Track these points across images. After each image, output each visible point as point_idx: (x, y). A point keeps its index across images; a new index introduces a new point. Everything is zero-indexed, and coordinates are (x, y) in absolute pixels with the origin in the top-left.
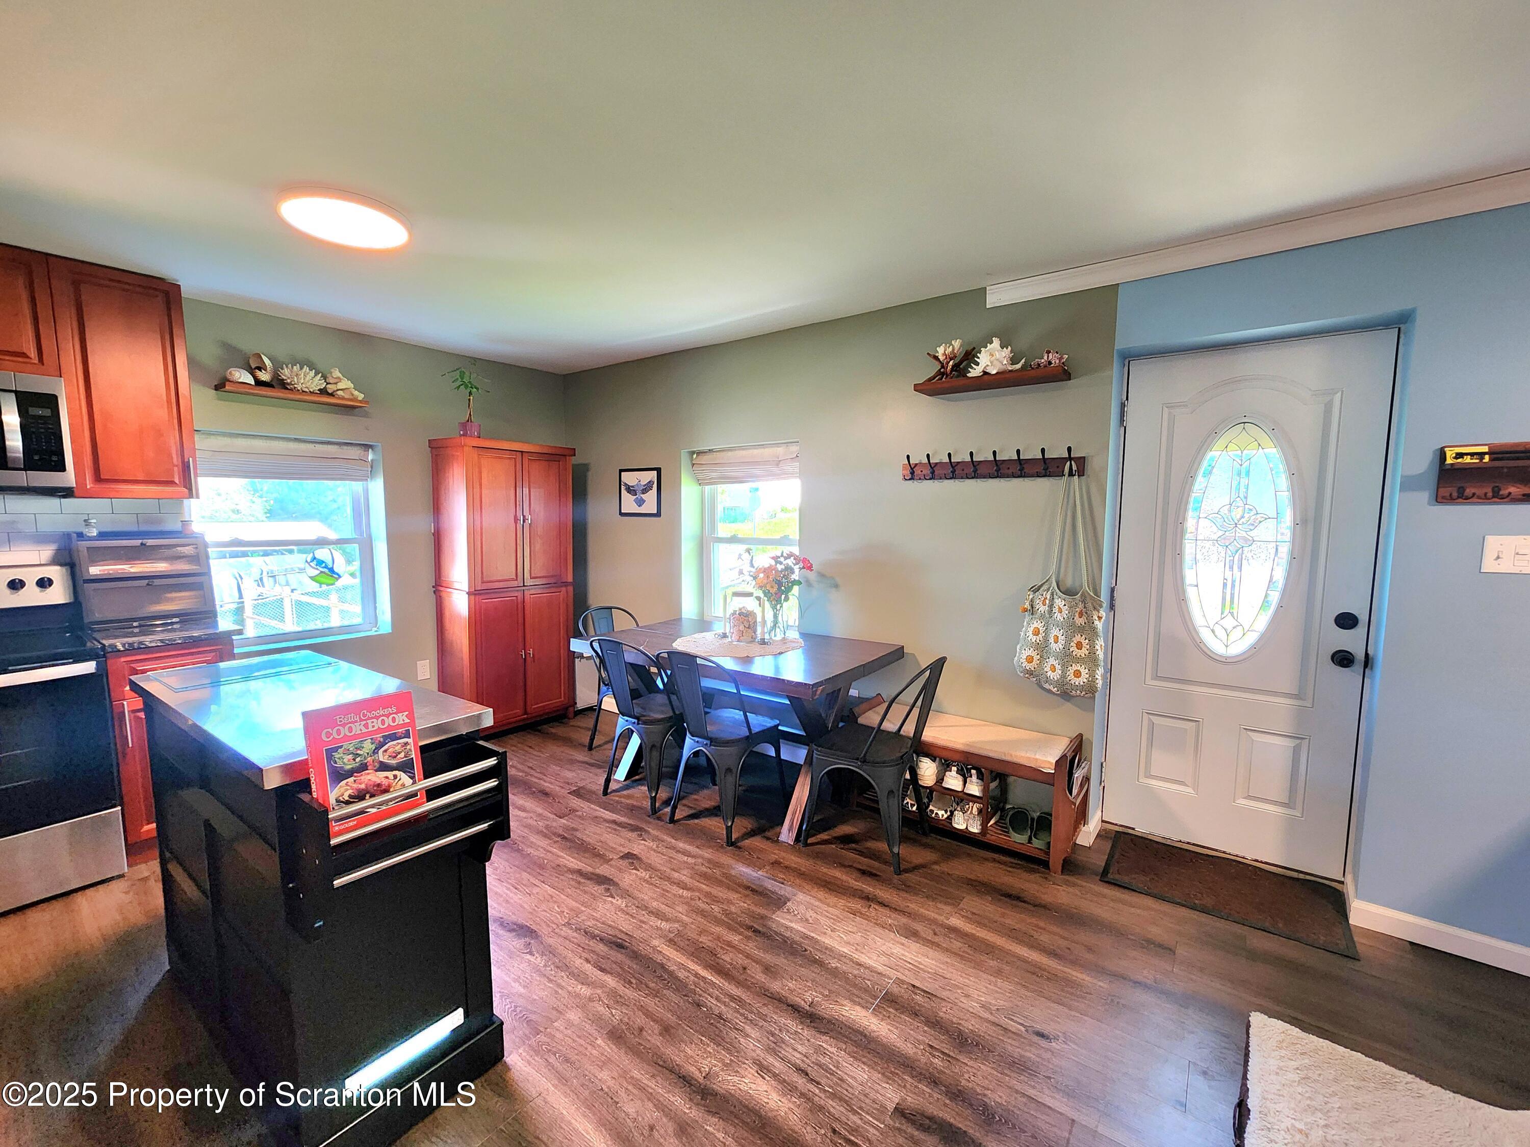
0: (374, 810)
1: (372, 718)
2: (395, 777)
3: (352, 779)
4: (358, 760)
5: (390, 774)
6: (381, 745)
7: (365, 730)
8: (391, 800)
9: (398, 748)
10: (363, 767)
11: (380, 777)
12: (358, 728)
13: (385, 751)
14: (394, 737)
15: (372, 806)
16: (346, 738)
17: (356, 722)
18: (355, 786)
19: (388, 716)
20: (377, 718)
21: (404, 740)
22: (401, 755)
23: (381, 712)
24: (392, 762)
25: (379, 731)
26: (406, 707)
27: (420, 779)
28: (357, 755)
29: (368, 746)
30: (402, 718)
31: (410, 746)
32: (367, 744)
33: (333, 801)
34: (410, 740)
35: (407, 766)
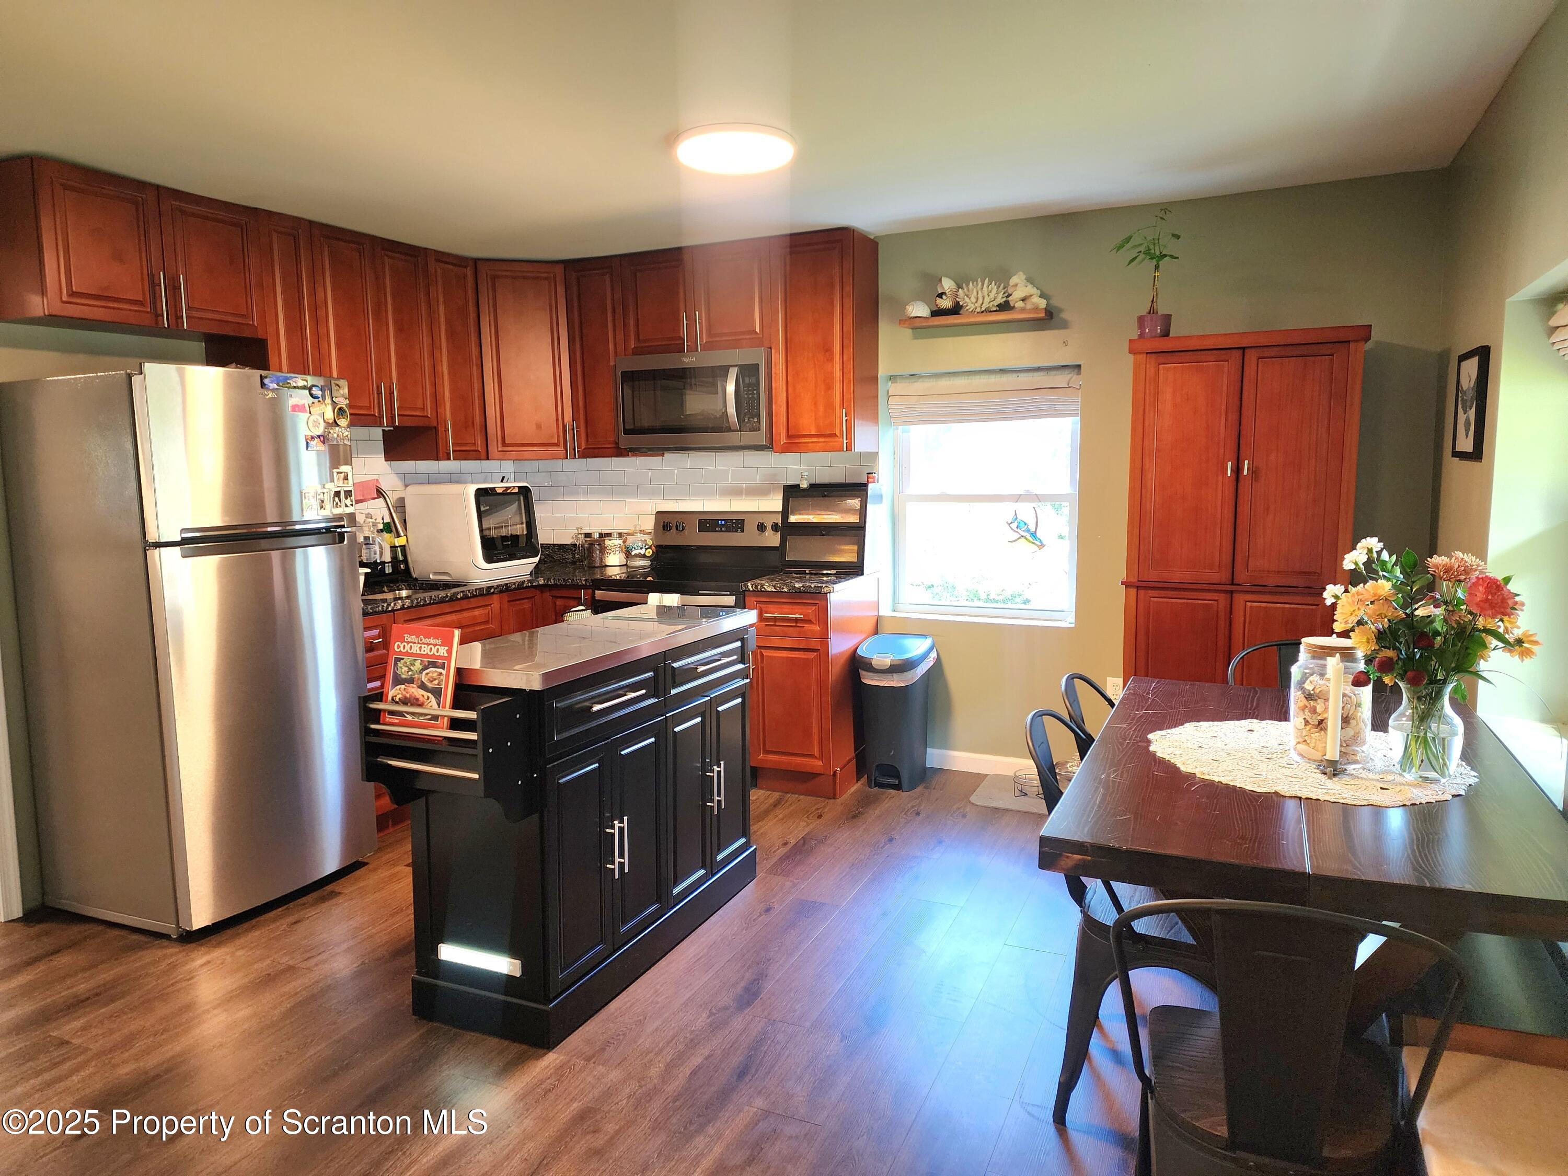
0: (409, 718)
1: (425, 644)
2: (428, 698)
3: (403, 687)
4: (410, 673)
5: (426, 694)
6: (425, 668)
7: (419, 652)
8: (421, 715)
9: (435, 675)
10: (411, 681)
11: (419, 693)
12: (415, 649)
13: (427, 674)
14: (434, 665)
15: (413, 714)
16: (407, 654)
17: (415, 643)
18: (404, 693)
19: (435, 645)
20: (428, 644)
21: (440, 670)
22: (436, 682)
23: (432, 641)
24: (429, 685)
25: (427, 656)
26: (448, 643)
27: (444, 707)
28: (410, 670)
29: (418, 666)
30: (443, 651)
31: (443, 678)
32: (418, 663)
33: (390, 698)
34: (444, 672)
35: (437, 693)
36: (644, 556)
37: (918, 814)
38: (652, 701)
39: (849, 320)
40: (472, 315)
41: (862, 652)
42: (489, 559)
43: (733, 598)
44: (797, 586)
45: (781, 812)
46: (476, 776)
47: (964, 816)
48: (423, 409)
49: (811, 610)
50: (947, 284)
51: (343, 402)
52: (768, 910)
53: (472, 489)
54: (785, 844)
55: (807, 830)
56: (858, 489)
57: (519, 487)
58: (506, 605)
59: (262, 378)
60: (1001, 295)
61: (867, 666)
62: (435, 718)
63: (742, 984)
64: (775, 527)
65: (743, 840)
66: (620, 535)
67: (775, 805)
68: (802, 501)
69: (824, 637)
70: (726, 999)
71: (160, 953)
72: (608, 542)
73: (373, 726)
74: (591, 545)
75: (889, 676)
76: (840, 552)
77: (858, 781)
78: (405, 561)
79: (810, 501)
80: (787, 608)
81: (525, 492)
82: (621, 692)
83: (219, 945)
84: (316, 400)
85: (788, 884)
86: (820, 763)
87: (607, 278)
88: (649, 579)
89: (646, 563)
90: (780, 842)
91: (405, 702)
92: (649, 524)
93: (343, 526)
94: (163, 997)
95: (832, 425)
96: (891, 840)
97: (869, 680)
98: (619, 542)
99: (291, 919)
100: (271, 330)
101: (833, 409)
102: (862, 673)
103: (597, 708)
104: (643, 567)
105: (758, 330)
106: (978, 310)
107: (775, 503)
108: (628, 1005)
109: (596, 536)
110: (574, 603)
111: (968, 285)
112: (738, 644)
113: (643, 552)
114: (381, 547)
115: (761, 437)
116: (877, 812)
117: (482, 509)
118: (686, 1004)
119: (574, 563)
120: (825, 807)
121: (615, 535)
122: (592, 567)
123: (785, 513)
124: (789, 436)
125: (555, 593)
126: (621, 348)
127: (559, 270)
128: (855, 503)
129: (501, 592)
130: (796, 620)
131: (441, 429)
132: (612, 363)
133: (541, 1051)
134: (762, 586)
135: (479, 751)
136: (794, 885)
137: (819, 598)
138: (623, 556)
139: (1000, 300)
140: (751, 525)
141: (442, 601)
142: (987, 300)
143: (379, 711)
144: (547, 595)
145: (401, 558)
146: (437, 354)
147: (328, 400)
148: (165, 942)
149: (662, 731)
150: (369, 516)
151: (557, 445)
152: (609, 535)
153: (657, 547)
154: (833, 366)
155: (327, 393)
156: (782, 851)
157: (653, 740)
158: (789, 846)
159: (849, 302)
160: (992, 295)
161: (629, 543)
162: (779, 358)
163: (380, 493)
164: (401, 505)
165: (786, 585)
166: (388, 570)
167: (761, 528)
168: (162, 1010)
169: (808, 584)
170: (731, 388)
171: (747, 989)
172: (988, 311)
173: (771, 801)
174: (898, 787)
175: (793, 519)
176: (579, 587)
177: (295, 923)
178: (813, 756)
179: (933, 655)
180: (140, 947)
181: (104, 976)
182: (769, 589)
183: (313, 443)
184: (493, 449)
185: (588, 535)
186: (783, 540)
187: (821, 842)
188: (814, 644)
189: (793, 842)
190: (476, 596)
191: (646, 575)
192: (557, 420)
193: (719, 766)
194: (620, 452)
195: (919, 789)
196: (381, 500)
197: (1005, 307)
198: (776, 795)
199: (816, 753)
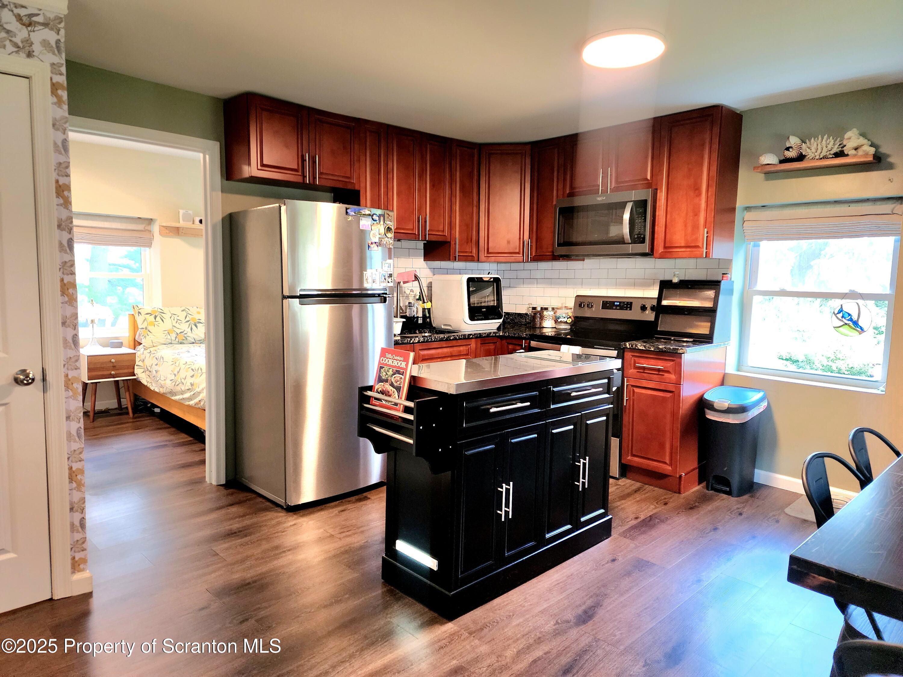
0: (384, 402)
1: (394, 359)
2: (394, 391)
3: (382, 384)
4: (387, 376)
5: (393, 389)
6: (394, 374)
7: (392, 364)
8: (389, 401)
9: (399, 378)
10: (386, 381)
12: (390, 362)
13: (395, 377)
14: (398, 372)
15: (386, 401)
16: (386, 365)
17: (390, 359)
18: (383, 387)
19: (400, 361)
20: (397, 360)
21: (401, 376)
22: (398, 383)
23: (399, 358)
24: (395, 384)
25: (395, 367)
26: (406, 360)
27: (401, 398)
28: (387, 374)
29: (391, 372)
30: (403, 365)
31: (402, 380)
32: (391, 370)
33: (376, 390)
34: (403, 377)
35: (398, 389)
36: (566, 322)
37: (741, 514)
38: (536, 410)
39: (714, 168)
40: (475, 177)
41: (707, 397)
42: (472, 317)
43: (617, 352)
44: (660, 347)
45: (638, 497)
46: (411, 442)
47: (777, 521)
48: (443, 231)
49: (669, 364)
50: (794, 141)
51: (392, 224)
52: (614, 560)
53: (465, 278)
54: (636, 518)
55: (655, 511)
56: (714, 285)
57: (494, 278)
58: (479, 345)
59: (347, 209)
60: (836, 146)
61: (710, 406)
62: (396, 404)
63: (583, 607)
64: (653, 308)
65: (602, 511)
66: (553, 309)
67: (636, 491)
68: (672, 291)
69: (678, 383)
70: (570, 615)
71: (276, 514)
72: (545, 313)
73: (365, 405)
74: (535, 314)
75: (727, 415)
76: (697, 327)
77: (699, 484)
78: (430, 317)
79: (678, 291)
80: (653, 362)
81: (497, 281)
82: (514, 402)
83: (302, 516)
84: (375, 222)
85: (632, 545)
86: (670, 468)
87: (556, 150)
88: (568, 337)
89: (568, 327)
90: (633, 516)
91: (382, 392)
92: (571, 303)
93: (386, 294)
94: (268, 539)
95: (696, 240)
96: (715, 529)
97: (711, 416)
98: (551, 313)
99: (340, 508)
100: (362, 185)
101: (698, 228)
102: (707, 411)
103: (493, 410)
104: (565, 329)
105: (649, 178)
106: (817, 157)
107: (654, 293)
108: (505, 603)
109: (539, 309)
110: (519, 348)
111: (810, 140)
112: (606, 381)
113: (565, 320)
114: (417, 308)
115: (645, 247)
116: (709, 508)
117: (471, 289)
118: (542, 612)
119: (525, 325)
120: (671, 498)
121: (550, 309)
122: (534, 328)
123: (660, 299)
124: (665, 247)
125: (508, 341)
126: (561, 193)
127: (528, 147)
128: (711, 293)
129: (476, 338)
130: (659, 370)
131: (452, 243)
132: (554, 203)
133: (445, 620)
134: (636, 345)
135: (414, 427)
136: (637, 547)
137: (676, 355)
138: (553, 322)
139: (836, 149)
140: (636, 307)
141: (441, 340)
142: (825, 150)
143: (369, 397)
144: (504, 341)
145: (427, 315)
146: (453, 199)
147: (382, 222)
148: (279, 509)
149: (544, 431)
150: (412, 291)
151: (519, 253)
152: (546, 309)
153: (576, 318)
154: (700, 200)
155: (382, 218)
156: (634, 522)
157: (536, 435)
158: (639, 520)
159: (715, 155)
160: (829, 147)
161: (558, 314)
162: (662, 196)
163: (416, 278)
164: (430, 286)
165: (653, 346)
166: (420, 321)
167: (643, 308)
168: (265, 546)
169: (668, 346)
170: (626, 216)
171: (585, 612)
172: (825, 157)
173: (634, 488)
174: (729, 493)
175: (665, 303)
176: (522, 338)
177: (343, 511)
178: (665, 463)
179: (764, 404)
180: (266, 509)
181: (247, 522)
182: (641, 348)
183: (372, 246)
184: (482, 256)
185: (534, 308)
186: (657, 317)
187: (662, 521)
188: (671, 387)
189: (642, 517)
190: (460, 339)
191: (566, 334)
192: (520, 238)
193: (585, 459)
194: (555, 258)
195: (746, 497)
196: (417, 282)
197: (840, 154)
198: (638, 485)
199: (668, 462)
